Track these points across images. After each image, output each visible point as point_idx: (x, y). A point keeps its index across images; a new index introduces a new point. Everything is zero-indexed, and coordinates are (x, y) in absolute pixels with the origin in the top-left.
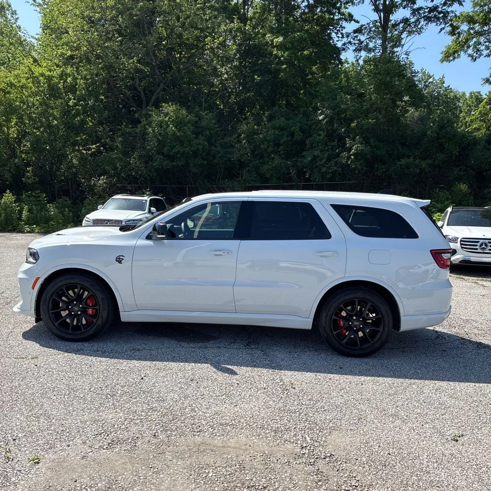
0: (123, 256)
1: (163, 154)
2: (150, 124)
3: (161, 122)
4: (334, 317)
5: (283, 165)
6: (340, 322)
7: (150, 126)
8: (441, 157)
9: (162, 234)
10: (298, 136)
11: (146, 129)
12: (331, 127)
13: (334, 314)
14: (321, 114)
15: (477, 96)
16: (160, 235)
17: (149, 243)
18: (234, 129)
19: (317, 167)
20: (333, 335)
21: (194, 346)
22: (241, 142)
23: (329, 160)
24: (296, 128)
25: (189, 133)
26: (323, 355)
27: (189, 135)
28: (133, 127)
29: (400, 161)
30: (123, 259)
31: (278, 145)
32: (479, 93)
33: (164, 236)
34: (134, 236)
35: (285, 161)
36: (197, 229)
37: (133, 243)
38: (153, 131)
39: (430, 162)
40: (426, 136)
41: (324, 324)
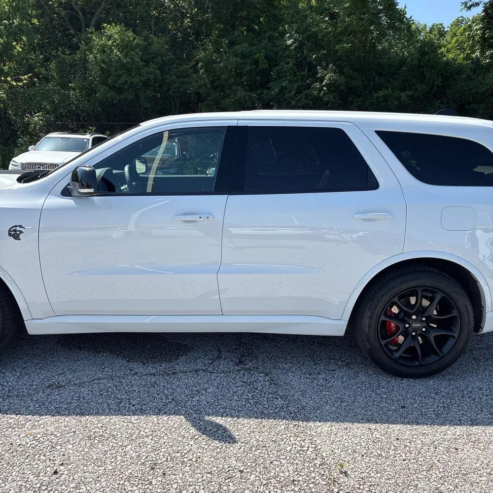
0: (21, 226)
1: (108, 85)
2: (90, 50)
3: (103, 46)
4: (383, 318)
5: (247, 98)
6: (390, 324)
7: (91, 52)
8: (423, 88)
9: (88, 187)
10: (264, 65)
11: (86, 55)
12: (300, 54)
13: (382, 314)
14: (290, 38)
15: (440, 28)
16: (86, 188)
17: (68, 202)
18: (190, 57)
19: (285, 99)
20: (381, 345)
21: (154, 371)
22: (198, 72)
23: (298, 92)
24: (260, 55)
25: (137, 59)
26: (362, 377)
27: (138, 62)
28: (70, 54)
29: (376, 93)
30: (21, 232)
31: (241, 75)
32: (441, 25)
33: (92, 190)
34: (41, 191)
35: (248, 93)
36: (152, 176)
37: (39, 202)
38: (95, 58)
39: (410, 93)
40: (405, 64)
41: (367, 330)
